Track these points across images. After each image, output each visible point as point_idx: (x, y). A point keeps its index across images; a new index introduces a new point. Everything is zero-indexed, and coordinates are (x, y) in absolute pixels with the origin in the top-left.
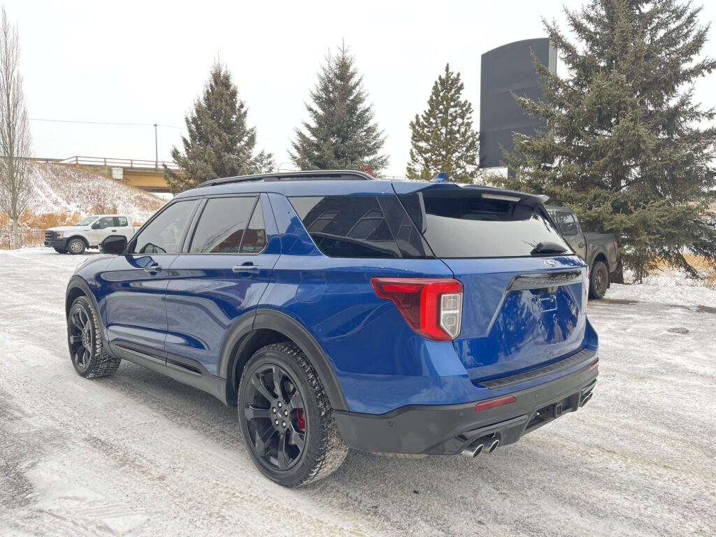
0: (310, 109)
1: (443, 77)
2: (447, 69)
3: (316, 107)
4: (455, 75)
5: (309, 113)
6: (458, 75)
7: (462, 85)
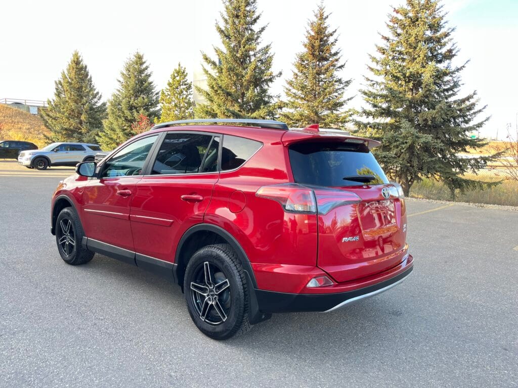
0: (120, 81)
1: (178, 69)
2: (179, 65)
3: (122, 80)
4: (183, 69)
5: (119, 83)
6: (185, 68)
7: (187, 74)
